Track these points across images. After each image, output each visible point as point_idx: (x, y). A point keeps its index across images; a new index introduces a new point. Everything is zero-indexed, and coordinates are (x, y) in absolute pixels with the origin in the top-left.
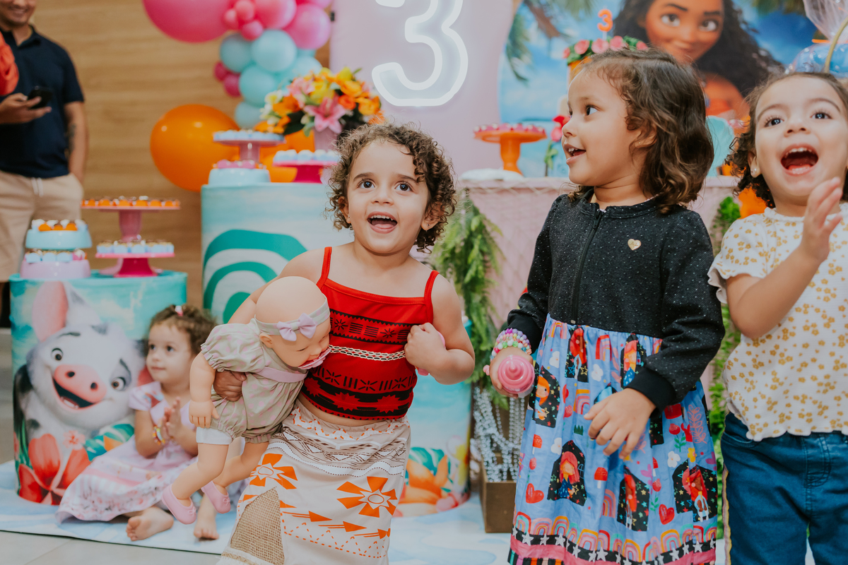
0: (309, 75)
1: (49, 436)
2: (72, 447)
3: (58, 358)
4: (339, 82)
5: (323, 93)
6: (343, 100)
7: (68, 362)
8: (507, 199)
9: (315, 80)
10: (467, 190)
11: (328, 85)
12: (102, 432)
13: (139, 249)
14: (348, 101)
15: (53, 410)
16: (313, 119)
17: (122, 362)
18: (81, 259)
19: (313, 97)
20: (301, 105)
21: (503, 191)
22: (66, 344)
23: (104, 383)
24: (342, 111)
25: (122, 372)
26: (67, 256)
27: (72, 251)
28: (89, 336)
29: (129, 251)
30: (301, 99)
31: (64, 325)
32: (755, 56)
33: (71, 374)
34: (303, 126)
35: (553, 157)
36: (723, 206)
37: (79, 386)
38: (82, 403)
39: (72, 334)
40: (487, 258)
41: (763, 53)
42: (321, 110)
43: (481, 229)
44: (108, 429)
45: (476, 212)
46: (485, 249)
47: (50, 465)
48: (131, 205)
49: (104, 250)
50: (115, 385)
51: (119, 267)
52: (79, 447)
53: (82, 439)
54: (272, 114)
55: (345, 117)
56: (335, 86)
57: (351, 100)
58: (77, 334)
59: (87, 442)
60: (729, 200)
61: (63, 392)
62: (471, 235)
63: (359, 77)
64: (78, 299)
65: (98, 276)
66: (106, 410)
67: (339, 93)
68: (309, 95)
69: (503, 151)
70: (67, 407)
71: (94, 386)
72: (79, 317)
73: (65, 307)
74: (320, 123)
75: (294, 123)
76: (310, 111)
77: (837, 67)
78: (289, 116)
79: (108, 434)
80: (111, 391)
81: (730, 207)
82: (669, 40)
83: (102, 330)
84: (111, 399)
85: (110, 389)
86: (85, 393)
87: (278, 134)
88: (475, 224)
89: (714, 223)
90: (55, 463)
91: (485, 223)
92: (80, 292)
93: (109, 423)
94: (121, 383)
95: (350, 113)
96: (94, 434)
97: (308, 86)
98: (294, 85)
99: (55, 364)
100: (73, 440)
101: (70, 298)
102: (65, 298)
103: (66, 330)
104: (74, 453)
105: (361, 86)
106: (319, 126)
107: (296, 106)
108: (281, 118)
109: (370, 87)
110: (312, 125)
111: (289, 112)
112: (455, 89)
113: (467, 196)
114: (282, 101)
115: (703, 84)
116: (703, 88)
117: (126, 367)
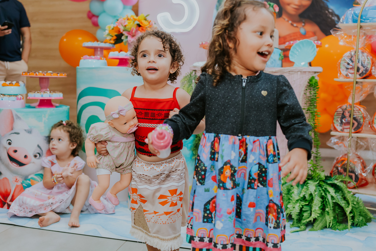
0: (125, 17)
1: (6, 178)
2: (16, 184)
3: (10, 144)
4: (139, 21)
5: (131, 25)
6: (140, 29)
7: (14, 146)
9: (128, 19)
10: (195, 71)
11: (134, 22)
12: (30, 177)
13: (46, 95)
14: (143, 30)
15: (7, 167)
16: (127, 37)
17: (39, 146)
18: (21, 99)
19: (127, 27)
20: (121, 31)
22: (13, 138)
23: (31, 155)
25: (39, 151)
26: (14, 98)
27: (16, 95)
28: (23, 134)
29: (42, 96)
30: (122, 28)
31: (12, 129)
32: (327, 12)
33: (15, 151)
34: (122, 40)
36: (311, 80)
37: (19, 156)
38: (21, 164)
39: (15, 133)
41: (330, 11)
42: (130, 33)
44: (32, 176)
47: (6, 191)
48: (44, 75)
49: (32, 95)
50: (35, 156)
51: (38, 103)
52: (19, 184)
53: (20, 180)
54: (108, 35)
56: (137, 22)
58: (18, 133)
59: (23, 182)
60: (313, 78)
61: (12, 159)
63: (148, 18)
64: (18, 118)
65: (30, 107)
66: (32, 167)
67: (139, 26)
68: (125, 26)
70: (14, 166)
71: (26, 157)
72: (19, 126)
73: (13, 121)
74: (130, 39)
75: (118, 39)
76: (125, 34)
77: (364, 18)
78: (116, 35)
79: (32, 178)
80: (33, 159)
81: (314, 81)
82: (289, 4)
83: (30, 132)
84: (34, 163)
86: (22, 160)
87: (112, 44)
89: (306, 88)
90: (9, 191)
92: (19, 115)
93: (33, 173)
94: (38, 155)
96: (26, 178)
97: (125, 22)
98: (118, 22)
99: (8, 146)
100: (16, 180)
101: (15, 117)
102: (13, 117)
103: (13, 131)
104: (17, 186)
105: (149, 23)
106: (130, 41)
107: (119, 31)
108: (113, 36)
109: (153, 23)
110: (126, 40)
111: (116, 34)
112: (194, 24)
113: (195, 73)
114: (113, 29)
115: (303, 24)
116: (303, 26)
117: (41, 148)
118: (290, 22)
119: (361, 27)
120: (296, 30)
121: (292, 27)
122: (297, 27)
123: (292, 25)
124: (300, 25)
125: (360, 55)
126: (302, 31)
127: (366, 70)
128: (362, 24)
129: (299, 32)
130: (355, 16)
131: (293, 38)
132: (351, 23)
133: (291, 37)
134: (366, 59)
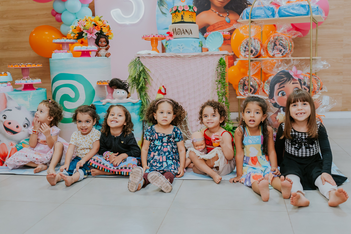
0: (84, 19)
1: (4, 143)
2: (11, 147)
3: (5, 118)
4: (95, 21)
5: (89, 25)
6: (96, 27)
7: (8, 119)
8: (153, 60)
9: (86, 21)
10: (139, 57)
11: (91, 23)
12: (21, 142)
13: (30, 81)
14: (98, 28)
15: (4, 135)
16: (86, 34)
17: (26, 119)
18: (10, 85)
21: (150, 57)
22: (7, 113)
23: (21, 126)
24: (96, 31)
25: (27, 122)
26: (5, 84)
27: (6, 82)
28: (15, 110)
29: (26, 82)
30: (82, 28)
31: (6, 107)
33: (10, 123)
34: (84, 36)
35: (167, 45)
36: (220, 61)
37: (13, 127)
38: (14, 133)
39: (9, 110)
40: (146, 80)
41: (248, 3)
42: (89, 31)
43: (144, 70)
44: (23, 141)
45: (142, 65)
46: (145, 77)
47: (5, 153)
48: (26, 66)
49: (17, 82)
50: (25, 126)
51: (23, 87)
52: (14, 147)
53: (15, 144)
54: (72, 33)
55: (97, 33)
56: (94, 23)
57: (100, 27)
58: (11, 110)
59: (17, 145)
60: (221, 59)
61: (7, 129)
62: (140, 72)
63: (101, 19)
64: (10, 99)
65: (16, 91)
66: (22, 135)
67: (95, 25)
68: (85, 26)
69: (152, 43)
70: (9, 134)
71: (17, 127)
72: (11, 104)
73: (6, 101)
74: (89, 36)
75: (80, 35)
76: (85, 32)
77: (253, 15)
79: (23, 142)
80: (23, 128)
81: (222, 61)
83: (19, 109)
84: (24, 131)
85: (23, 127)
86: (15, 129)
87: (75, 39)
88: (141, 69)
89: (218, 66)
90: (6, 153)
91: (145, 68)
92: (10, 96)
93: (24, 139)
94: (26, 125)
95: (99, 32)
96: (19, 143)
97: (84, 23)
98: (79, 22)
99: (4, 120)
100: (12, 145)
101: (7, 98)
102: (6, 98)
103: (7, 109)
104: (12, 149)
105: (103, 22)
106: (89, 37)
107: (81, 30)
108: (76, 34)
109: (106, 22)
110: (86, 36)
111: (78, 32)
112: (141, 18)
113: (139, 59)
114: (75, 28)
115: (228, 14)
116: (227, 16)
117: (28, 120)
118: (217, 13)
119: (252, 22)
120: (222, 19)
121: (219, 17)
122: (222, 16)
123: (219, 15)
124: (225, 15)
125: (253, 41)
126: (227, 20)
127: (257, 51)
128: (252, 20)
129: (225, 21)
130: (247, 15)
131: (220, 26)
132: (245, 20)
133: (219, 24)
134: (257, 44)
